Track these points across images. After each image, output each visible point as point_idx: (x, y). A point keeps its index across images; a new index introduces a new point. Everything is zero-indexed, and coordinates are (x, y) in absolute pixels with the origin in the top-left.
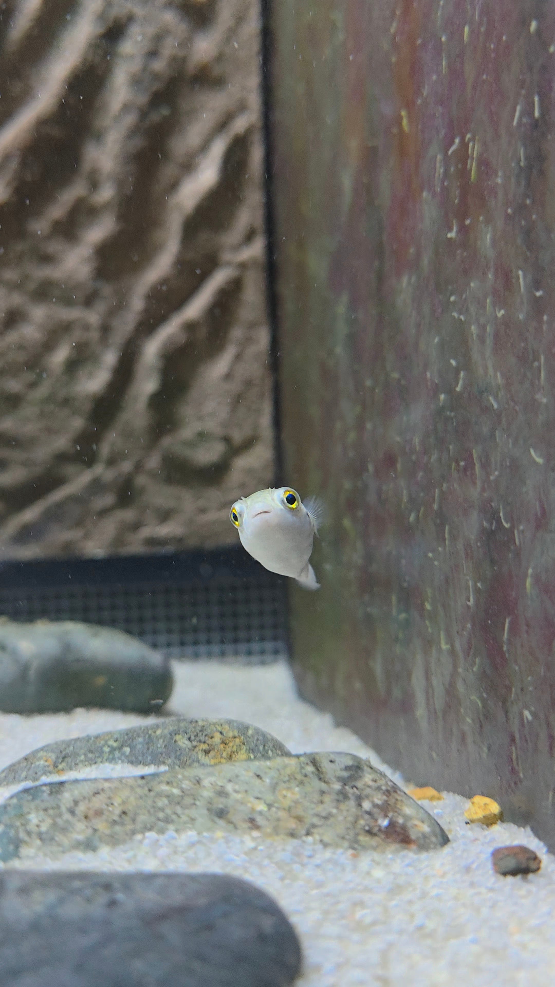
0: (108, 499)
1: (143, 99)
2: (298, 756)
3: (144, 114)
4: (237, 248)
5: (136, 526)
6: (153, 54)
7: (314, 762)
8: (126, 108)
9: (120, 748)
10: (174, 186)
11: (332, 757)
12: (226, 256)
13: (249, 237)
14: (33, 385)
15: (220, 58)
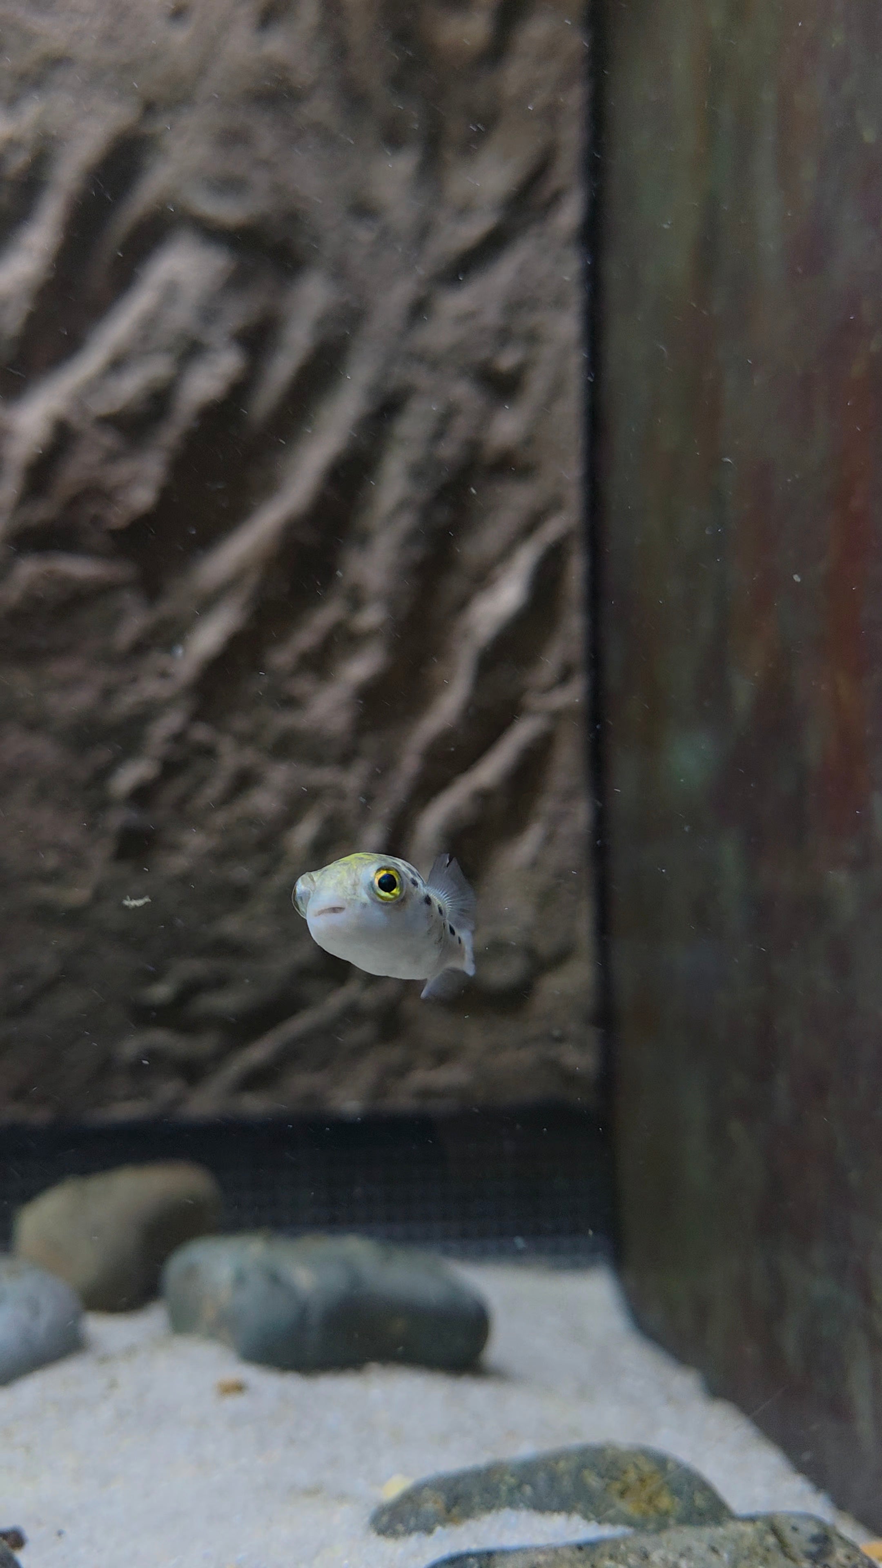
0: (363, 1033)
1: (423, 494)
2: (752, 1519)
3: (426, 511)
4: (548, 689)
5: (402, 1070)
6: (439, 434)
7: (775, 1531)
8: (402, 505)
9: (519, 1486)
10: (463, 604)
11: (793, 1521)
12: (534, 701)
13: (565, 676)
14: (266, 873)
15: (529, 440)
